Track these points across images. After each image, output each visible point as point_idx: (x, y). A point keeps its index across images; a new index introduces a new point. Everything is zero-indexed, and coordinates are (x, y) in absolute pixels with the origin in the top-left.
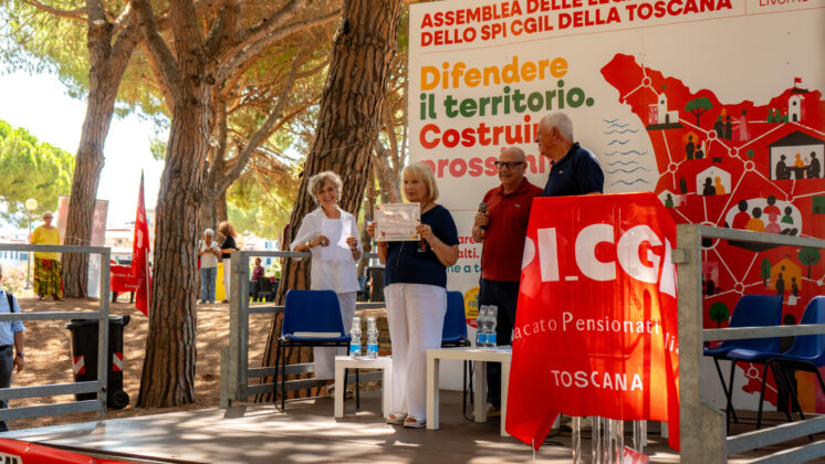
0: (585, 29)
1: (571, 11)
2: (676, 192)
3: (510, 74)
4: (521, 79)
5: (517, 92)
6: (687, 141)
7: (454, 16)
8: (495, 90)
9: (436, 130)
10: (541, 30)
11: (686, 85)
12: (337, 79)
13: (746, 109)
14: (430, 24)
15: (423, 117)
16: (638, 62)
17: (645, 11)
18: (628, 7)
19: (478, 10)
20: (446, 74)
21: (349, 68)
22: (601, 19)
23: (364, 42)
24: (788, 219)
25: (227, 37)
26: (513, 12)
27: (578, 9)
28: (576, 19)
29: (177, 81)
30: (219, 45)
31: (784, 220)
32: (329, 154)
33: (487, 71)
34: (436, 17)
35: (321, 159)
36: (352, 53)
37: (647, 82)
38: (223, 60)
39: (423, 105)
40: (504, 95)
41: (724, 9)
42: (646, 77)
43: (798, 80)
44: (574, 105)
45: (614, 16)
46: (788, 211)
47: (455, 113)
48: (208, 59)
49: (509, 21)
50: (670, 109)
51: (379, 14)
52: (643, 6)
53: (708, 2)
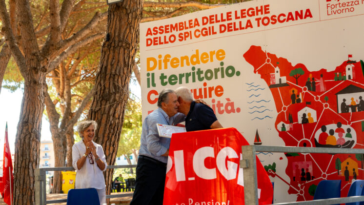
0: (234, 32)
1: (226, 23)
2: (287, 123)
3: (195, 60)
4: (201, 62)
5: (199, 69)
6: (292, 93)
7: (164, 29)
8: (187, 69)
9: (156, 93)
10: (210, 34)
11: (289, 61)
12: (104, 66)
13: (323, 73)
14: (151, 34)
15: (149, 86)
16: (263, 49)
17: (266, 21)
18: (256, 19)
19: (176, 24)
20: (160, 61)
21: (110, 60)
22: (242, 27)
23: (118, 45)
24: (349, 135)
25: (53, 45)
26: (195, 25)
27: (229, 22)
28: (229, 27)
29: (26, 71)
30: (48, 50)
31: (347, 136)
32: (100, 109)
33: (182, 58)
34: (154, 30)
35: (95, 113)
36: (111, 52)
37: (268, 61)
38: (51, 58)
39: (148, 79)
40: (192, 71)
41: (308, 18)
42: (268, 58)
43: (350, 56)
44: (230, 75)
45: (249, 25)
46: (349, 130)
47: (166, 83)
48: (42, 58)
49: (193, 30)
50: (281, 75)
51: (126, 29)
52: (265, 18)
53: (299, 15)
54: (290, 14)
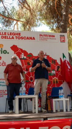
0: (7, 39)
6: (28, 62)
11: (27, 52)
16: (18, 47)
18: (16, 37)
22: (10, 38)
27: (5, 35)
28: (5, 37)
37: (20, 51)
41: (34, 40)
43: (46, 53)
44: (5, 53)
45: (13, 38)
50: (24, 56)
52: (19, 37)
53: (31, 38)
54: (28, 37)
